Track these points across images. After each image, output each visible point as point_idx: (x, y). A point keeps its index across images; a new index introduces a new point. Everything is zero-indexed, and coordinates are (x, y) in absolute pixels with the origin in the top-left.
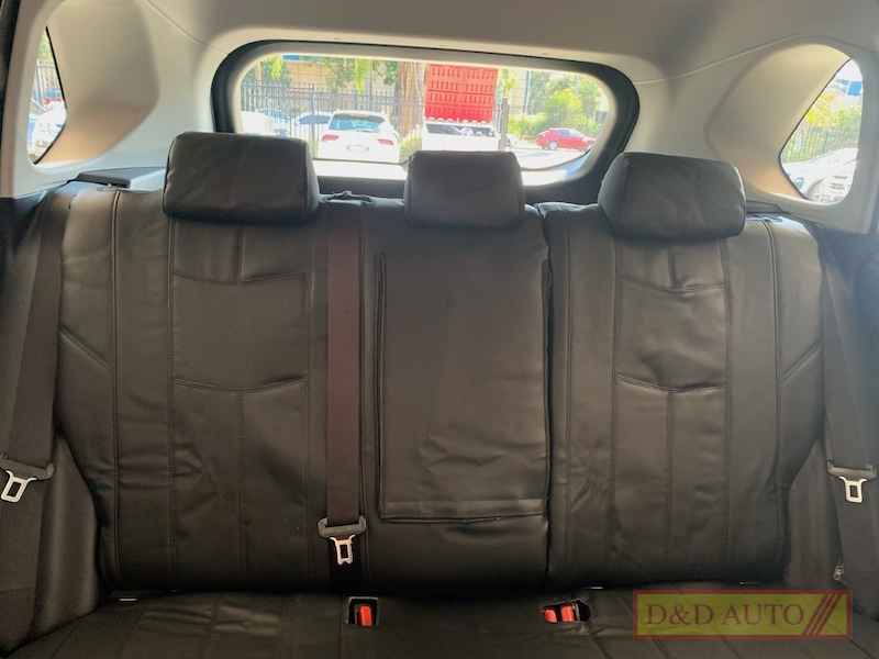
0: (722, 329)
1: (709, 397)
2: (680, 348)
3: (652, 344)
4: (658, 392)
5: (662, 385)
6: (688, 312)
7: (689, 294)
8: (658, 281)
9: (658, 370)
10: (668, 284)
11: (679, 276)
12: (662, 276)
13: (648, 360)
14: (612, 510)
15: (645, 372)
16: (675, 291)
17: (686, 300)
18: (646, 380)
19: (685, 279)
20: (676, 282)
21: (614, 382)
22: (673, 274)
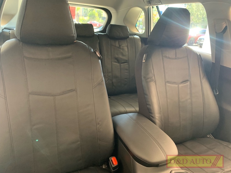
0: (127, 53)
1: (126, 64)
2: (121, 56)
3: (117, 56)
4: (118, 64)
5: (119, 63)
6: (121, 50)
7: (122, 48)
8: (117, 46)
9: (118, 60)
10: (118, 46)
11: (120, 45)
12: (117, 45)
13: (116, 59)
14: (112, 83)
15: (116, 61)
16: (119, 47)
17: (121, 49)
18: (116, 62)
19: (121, 45)
20: (120, 46)
21: (111, 63)
22: (119, 44)
